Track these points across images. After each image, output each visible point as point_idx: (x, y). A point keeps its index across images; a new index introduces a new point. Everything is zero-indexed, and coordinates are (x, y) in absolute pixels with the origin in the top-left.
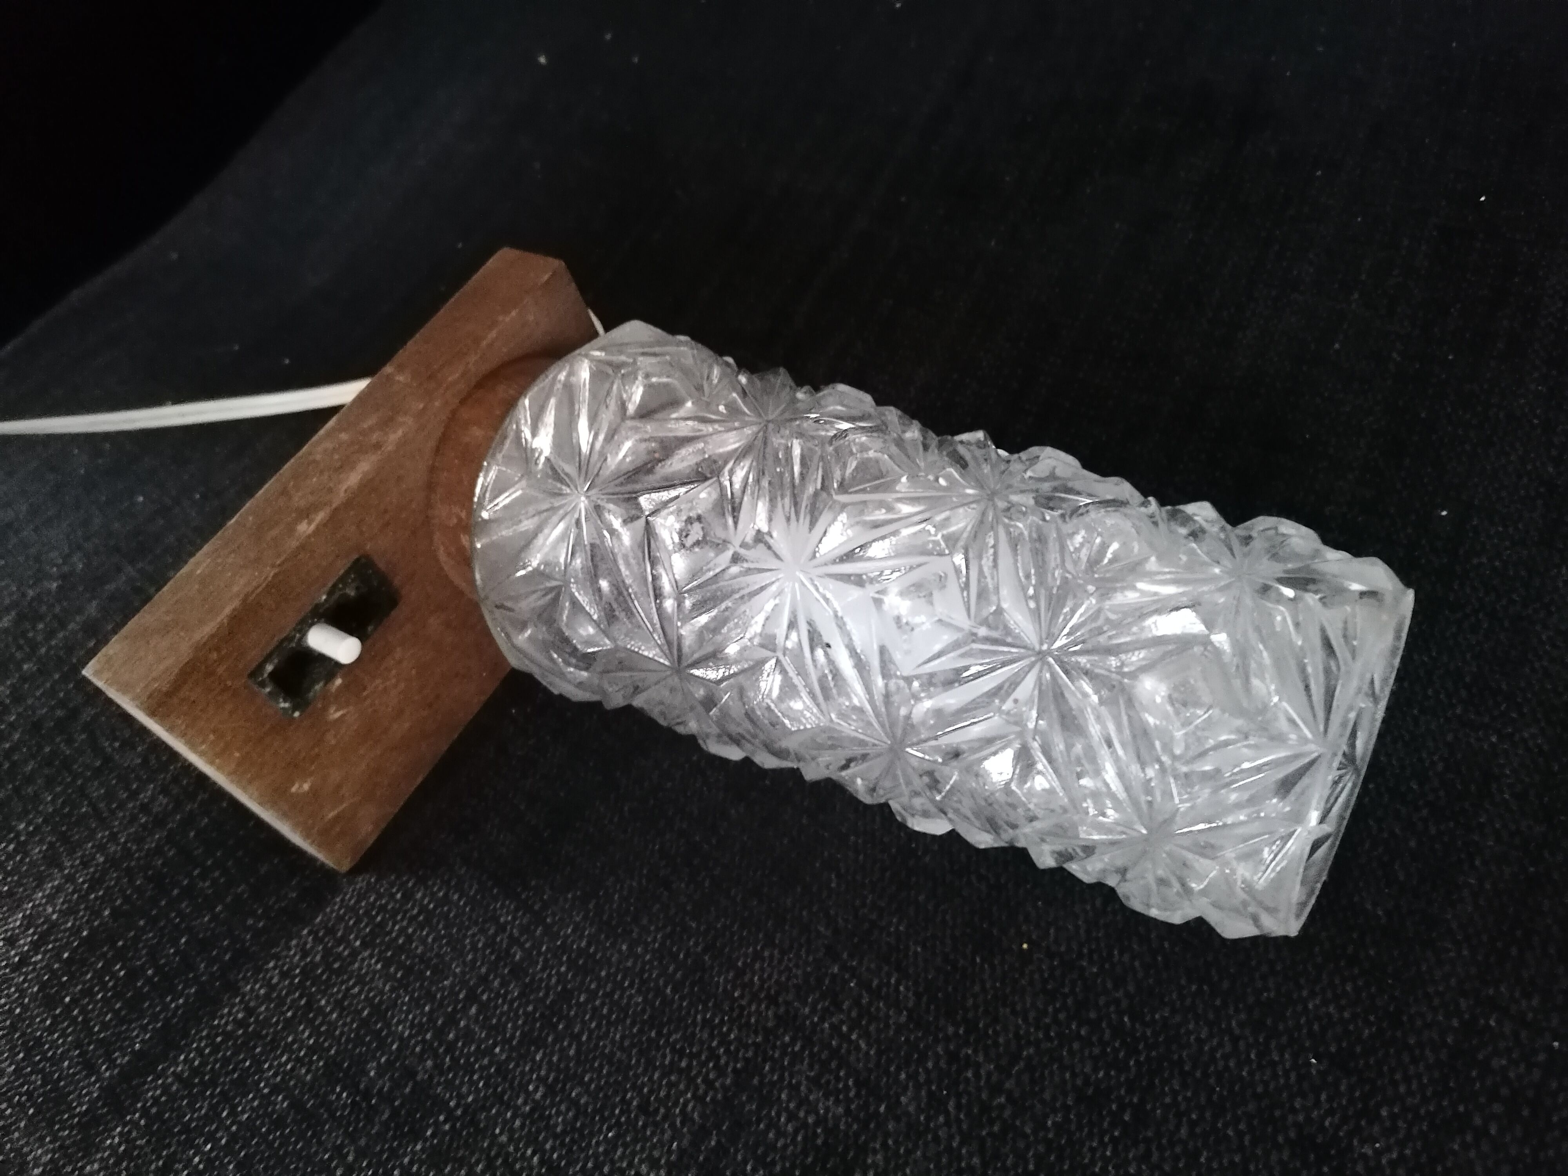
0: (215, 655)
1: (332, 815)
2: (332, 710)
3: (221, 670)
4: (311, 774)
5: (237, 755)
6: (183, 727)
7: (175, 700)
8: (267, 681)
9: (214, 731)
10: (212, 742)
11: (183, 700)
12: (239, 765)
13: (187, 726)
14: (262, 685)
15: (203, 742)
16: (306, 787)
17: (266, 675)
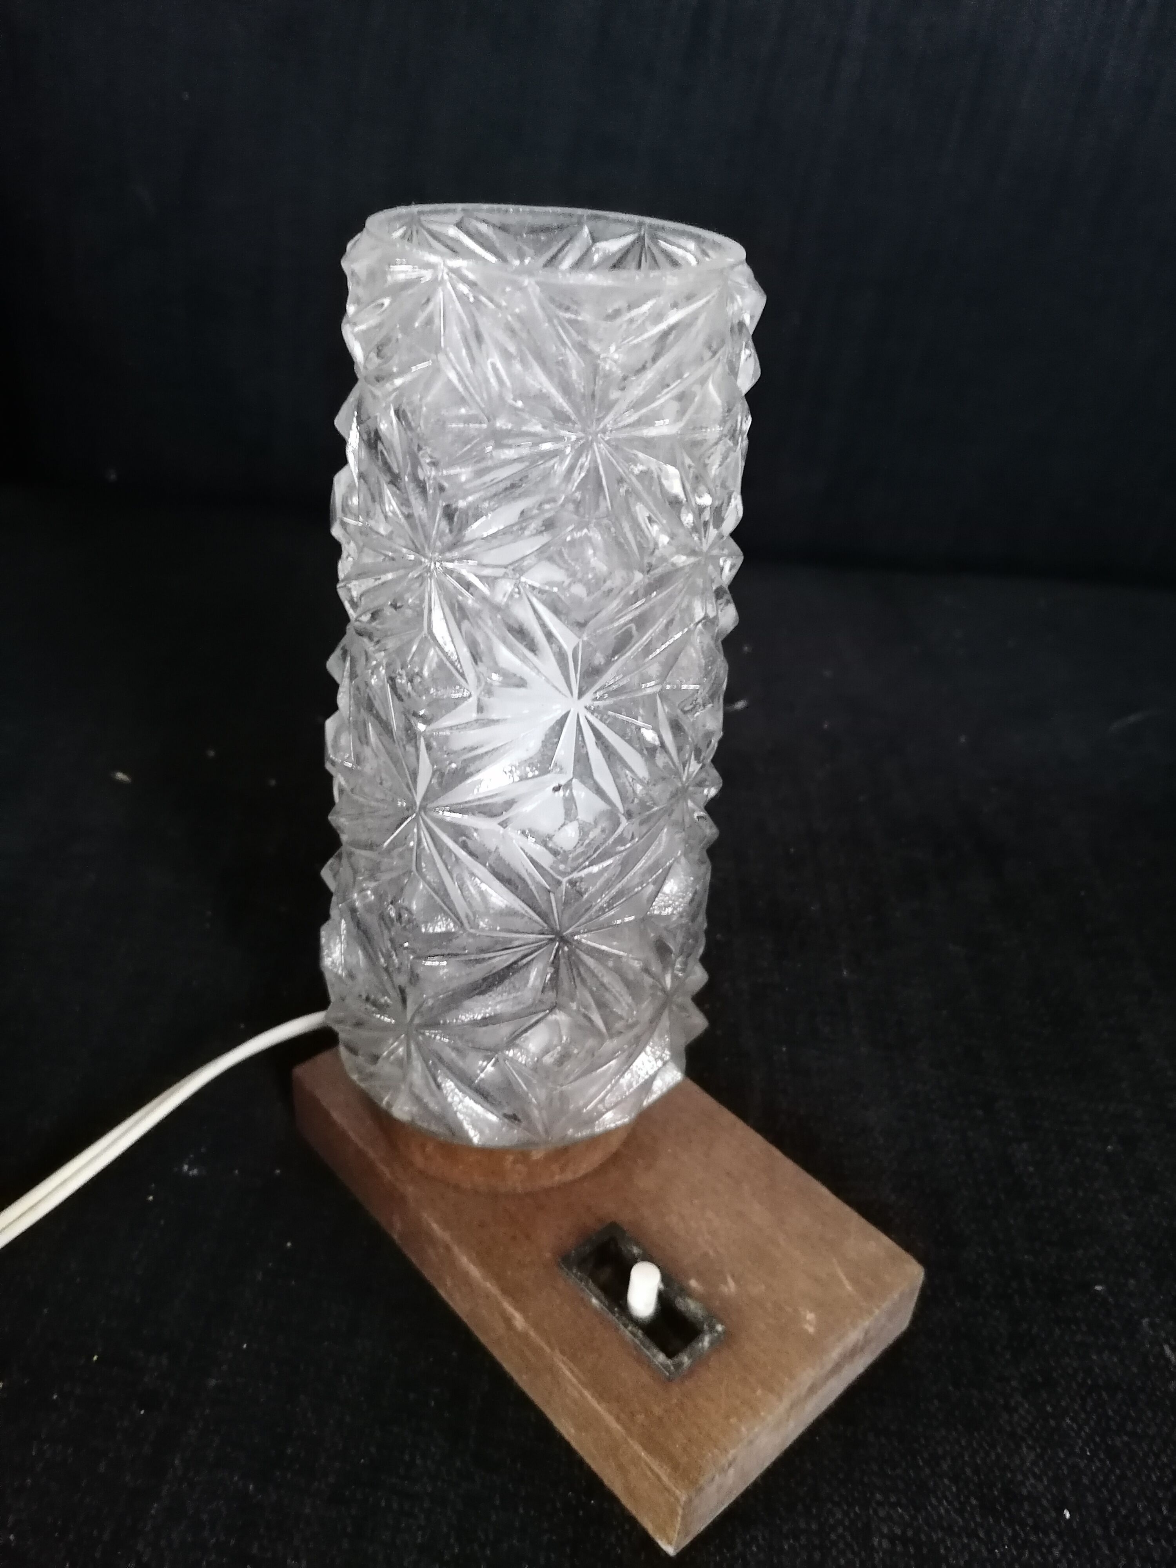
0: (640, 1418)
1: (849, 1287)
2: (724, 1289)
3: (658, 1411)
4: (796, 1310)
5: (759, 1392)
6: (716, 1451)
7: (684, 1460)
8: (676, 1360)
9: (727, 1417)
10: (740, 1420)
11: (685, 1449)
12: (771, 1390)
13: (716, 1446)
14: (678, 1366)
15: (738, 1431)
16: (810, 1316)
17: (669, 1362)
